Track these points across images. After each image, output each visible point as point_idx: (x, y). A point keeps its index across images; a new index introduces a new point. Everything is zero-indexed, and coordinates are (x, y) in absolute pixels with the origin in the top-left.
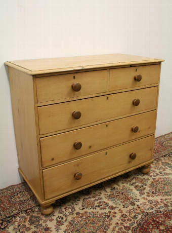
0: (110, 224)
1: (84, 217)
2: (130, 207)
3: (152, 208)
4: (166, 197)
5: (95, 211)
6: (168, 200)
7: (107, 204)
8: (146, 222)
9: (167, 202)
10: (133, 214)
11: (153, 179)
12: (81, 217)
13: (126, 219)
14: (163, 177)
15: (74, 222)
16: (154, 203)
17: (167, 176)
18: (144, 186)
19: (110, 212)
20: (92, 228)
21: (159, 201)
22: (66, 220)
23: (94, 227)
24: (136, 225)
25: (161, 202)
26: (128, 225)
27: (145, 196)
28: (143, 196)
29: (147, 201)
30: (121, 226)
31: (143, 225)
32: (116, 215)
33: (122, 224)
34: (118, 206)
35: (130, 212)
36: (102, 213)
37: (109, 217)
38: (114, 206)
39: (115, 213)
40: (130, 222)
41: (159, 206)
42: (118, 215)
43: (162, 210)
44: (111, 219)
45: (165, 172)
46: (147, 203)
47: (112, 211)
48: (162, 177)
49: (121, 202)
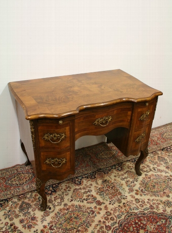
0: (93, 221)
1: (70, 210)
2: (116, 205)
3: (137, 208)
4: (154, 197)
5: (82, 204)
6: (155, 202)
7: (95, 198)
8: (128, 223)
9: (154, 204)
10: (118, 213)
11: (146, 175)
12: (68, 209)
13: (110, 217)
14: (156, 174)
15: (59, 214)
16: (140, 203)
17: (159, 173)
18: (135, 182)
19: (95, 207)
20: (75, 223)
21: (146, 201)
22: (53, 211)
23: (76, 222)
24: (117, 225)
25: (148, 202)
26: (109, 224)
27: (133, 193)
28: (131, 194)
29: (134, 199)
30: (102, 225)
31: (125, 226)
32: (101, 212)
33: (104, 222)
34: (105, 201)
35: (115, 210)
36: (88, 208)
37: (93, 212)
38: (102, 201)
39: (100, 209)
40: (112, 222)
41: (145, 207)
42: (103, 212)
43: (146, 212)
44: (95, 216)
45: (159, 168)
46: (134, 202)
47: (98, 207)
48: (154, 174)
49: (109, 198)
